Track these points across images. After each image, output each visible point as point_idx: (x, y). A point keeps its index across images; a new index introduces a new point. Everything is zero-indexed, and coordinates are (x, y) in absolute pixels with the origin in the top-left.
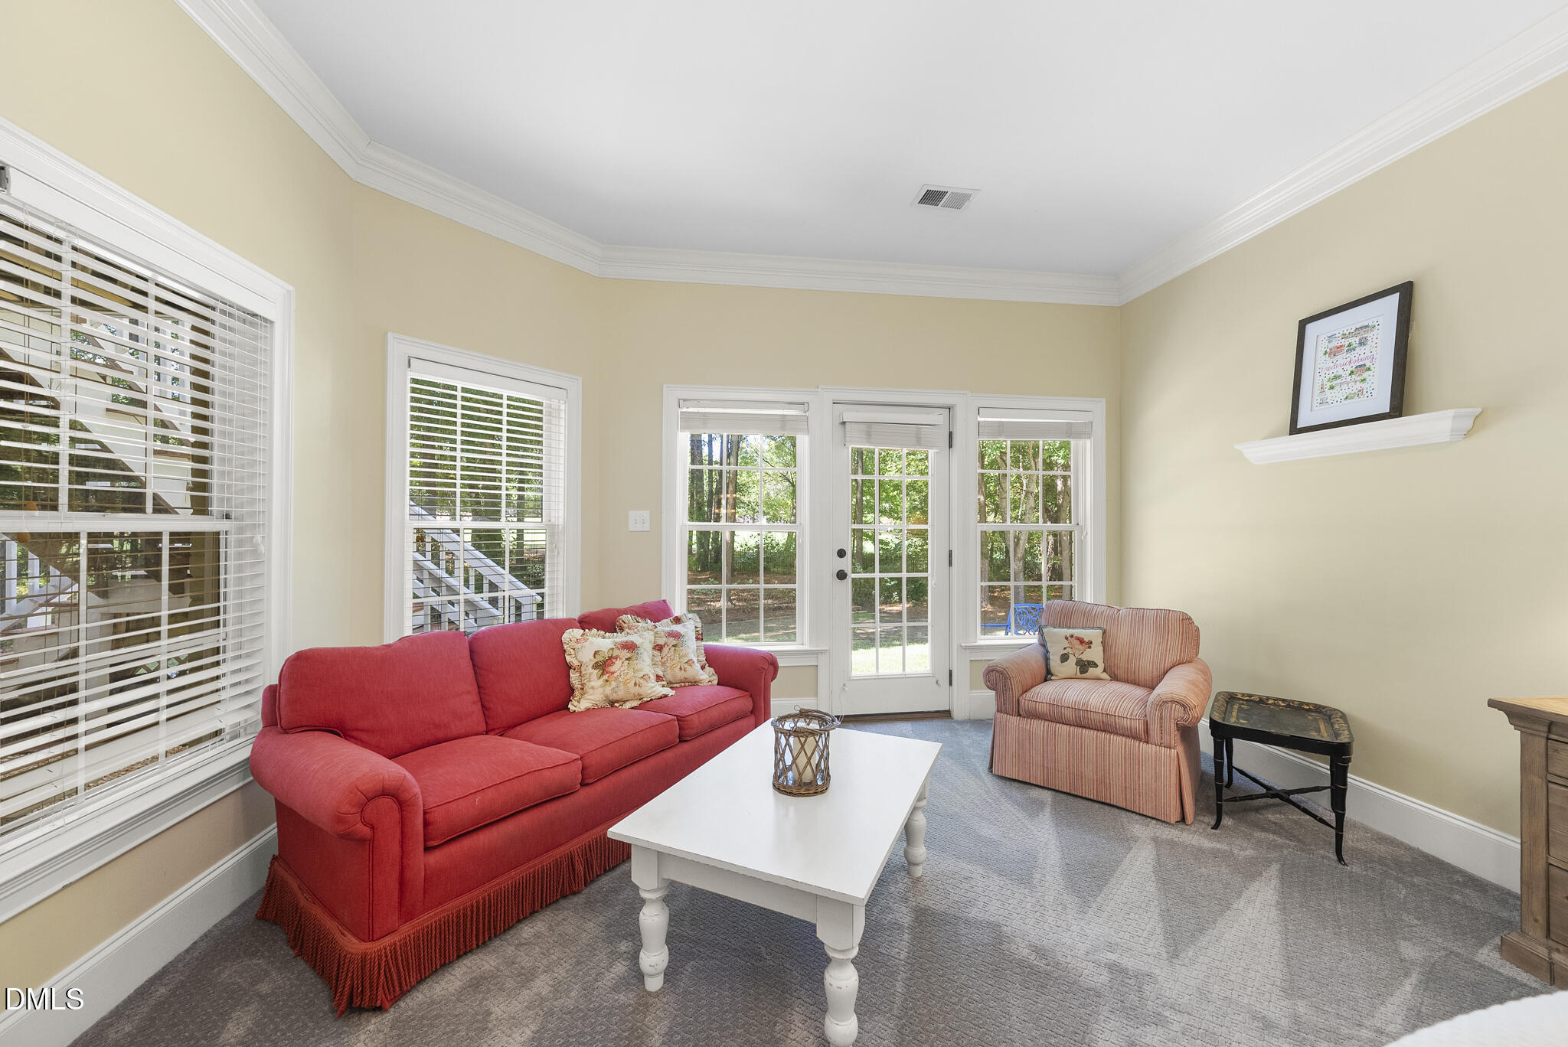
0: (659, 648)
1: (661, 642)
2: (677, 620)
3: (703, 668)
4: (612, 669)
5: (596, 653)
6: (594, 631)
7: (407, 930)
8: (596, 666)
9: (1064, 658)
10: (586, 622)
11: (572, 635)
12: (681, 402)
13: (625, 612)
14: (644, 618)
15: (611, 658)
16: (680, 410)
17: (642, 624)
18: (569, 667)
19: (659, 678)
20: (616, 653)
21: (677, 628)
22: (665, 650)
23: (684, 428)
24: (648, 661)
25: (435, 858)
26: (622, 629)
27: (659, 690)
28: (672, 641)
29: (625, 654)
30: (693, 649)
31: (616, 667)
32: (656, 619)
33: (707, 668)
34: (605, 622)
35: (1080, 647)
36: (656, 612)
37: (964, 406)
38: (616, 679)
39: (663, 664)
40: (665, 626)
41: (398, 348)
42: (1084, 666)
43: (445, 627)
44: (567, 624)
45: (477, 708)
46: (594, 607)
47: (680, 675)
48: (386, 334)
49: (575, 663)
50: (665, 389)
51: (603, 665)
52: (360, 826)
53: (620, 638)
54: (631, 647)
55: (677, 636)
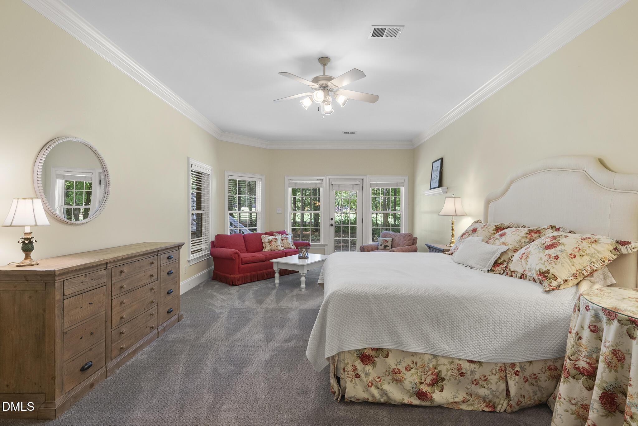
0: (282, 240)
1: (283, 239)
2: (287, 235)
3: (293, 245)
4: (272, 243)
5: (268, 240)
6: (268, 235)
7: (239, 275)
8: (268, 242)
9: (381, 245)
10: (266, 234)
11: (263, 236)
12: (289, 180)
13: (275, 232)
14: (279, 234)
15: (271, 241)
16: (289, 182)
17: (279, 235)
18: (263, 243)
19: (282, 246)
20: (273, 240)
21: (287, 236)
22: (284, 241)
23: (290, 187)
24: (280, 242)
25: (243, 266)
26: (274, 236)
27: (282, 248)
28: (286, 239)
29: (274, 240)
30: (290, 241)
31: (273, 243)
32: (282, 234)
33: (294, 246)
34: (271, 234)
35: (385, 242)
36: (282, 233)
37: (366, 179)
38: (273, 245)
39: (283, 244)
40: (284, 236)
41: (227, 174)
42: (386, 247)
43: (241, 233)
44: (262, 234)
45: (245, 248)
46: (268, 231)
47: (287, 246)
48: (225, 171)
49: (264, 242)
50: (285, 177)
51: (270, 242)
52: (234, 257)
53: (274, 237)
54: (276, 239)
55: (287, 238)
